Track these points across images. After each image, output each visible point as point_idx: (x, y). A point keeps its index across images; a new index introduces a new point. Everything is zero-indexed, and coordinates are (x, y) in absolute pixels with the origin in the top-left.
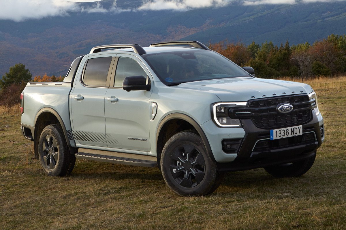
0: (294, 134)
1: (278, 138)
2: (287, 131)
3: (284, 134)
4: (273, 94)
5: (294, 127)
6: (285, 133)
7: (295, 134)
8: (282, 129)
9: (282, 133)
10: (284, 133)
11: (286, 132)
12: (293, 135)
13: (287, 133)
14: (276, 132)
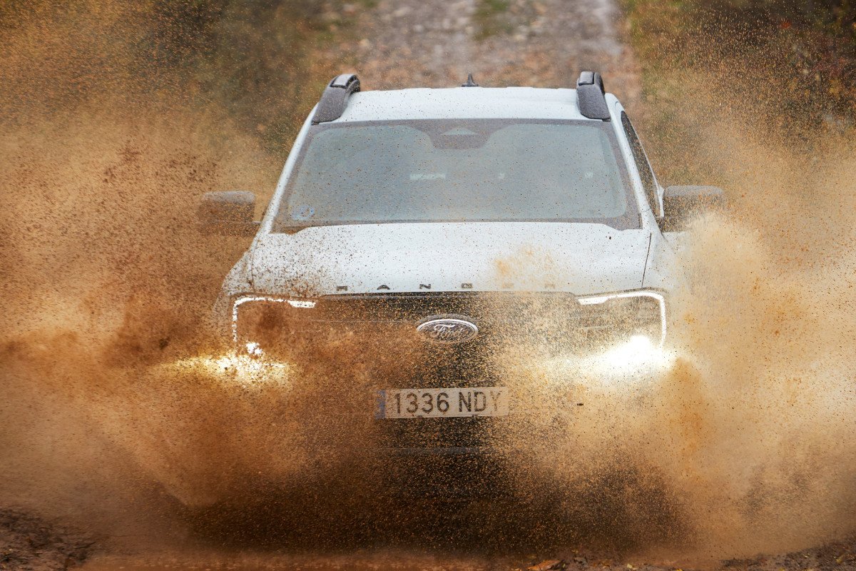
0: (470, 410)
1: (404, 414)
2: (443, 398)
3: (428, 407)
4: (422, 286)
5: (472, 390)
6: (435, 402)
7: (477, 410)
8: (419, 392)
9: (422, 403)
10: (430, 403)
11: (439, 403)
12: (465, 413)
13: (443, 406)
14: (398, 396)
